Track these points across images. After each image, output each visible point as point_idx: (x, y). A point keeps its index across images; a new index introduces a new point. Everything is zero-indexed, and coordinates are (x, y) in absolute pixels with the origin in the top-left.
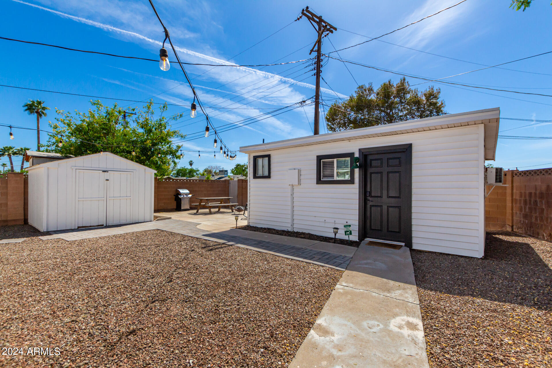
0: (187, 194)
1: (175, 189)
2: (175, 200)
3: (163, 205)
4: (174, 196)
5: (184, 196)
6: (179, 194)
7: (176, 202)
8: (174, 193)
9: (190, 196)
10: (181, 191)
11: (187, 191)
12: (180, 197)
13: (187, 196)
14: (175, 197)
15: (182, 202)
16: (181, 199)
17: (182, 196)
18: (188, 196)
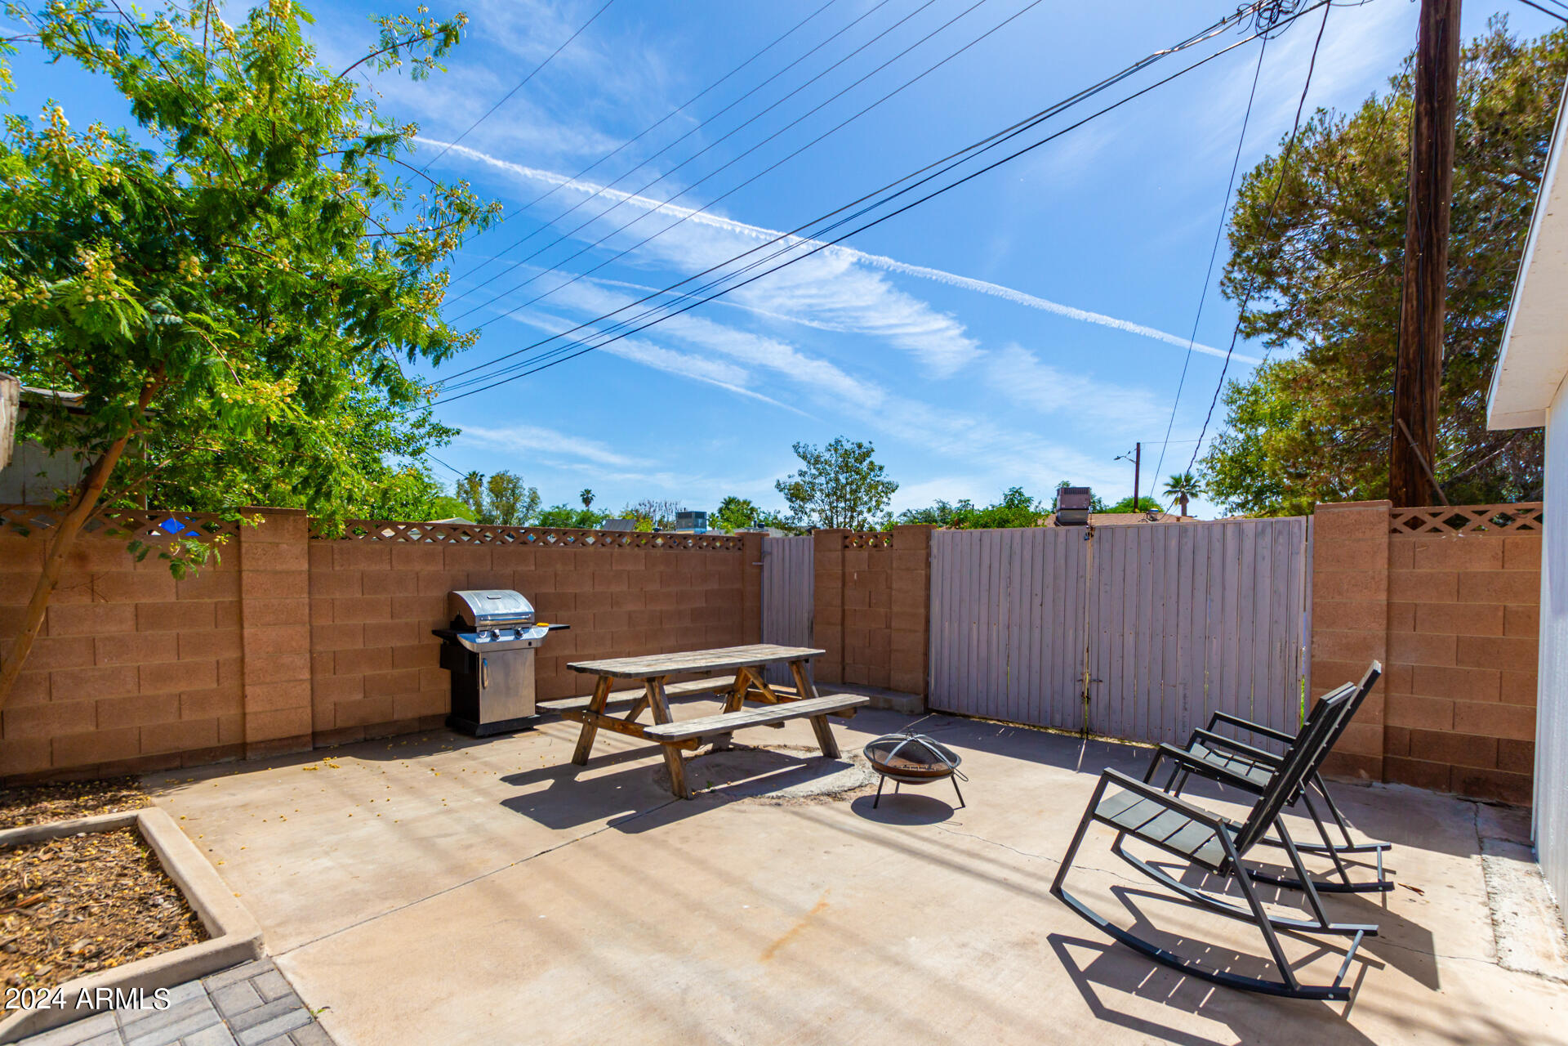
0: (516, 626)
1: (439, 593)
2: (442, 665)
3: (359, 696)
4: (435, 632)
5: (494, 636)
6: (460, 621)
7: (446, 674)
8: (435, 616)
9: (538, 632)
10: (484, 604)
11: (515, 604)
12: (467, 644)
13: (518, 634)
14: (440, 641)
15: (488, 678)
16: (473, 656)
17: (485, 639)
18: (525, 636)
